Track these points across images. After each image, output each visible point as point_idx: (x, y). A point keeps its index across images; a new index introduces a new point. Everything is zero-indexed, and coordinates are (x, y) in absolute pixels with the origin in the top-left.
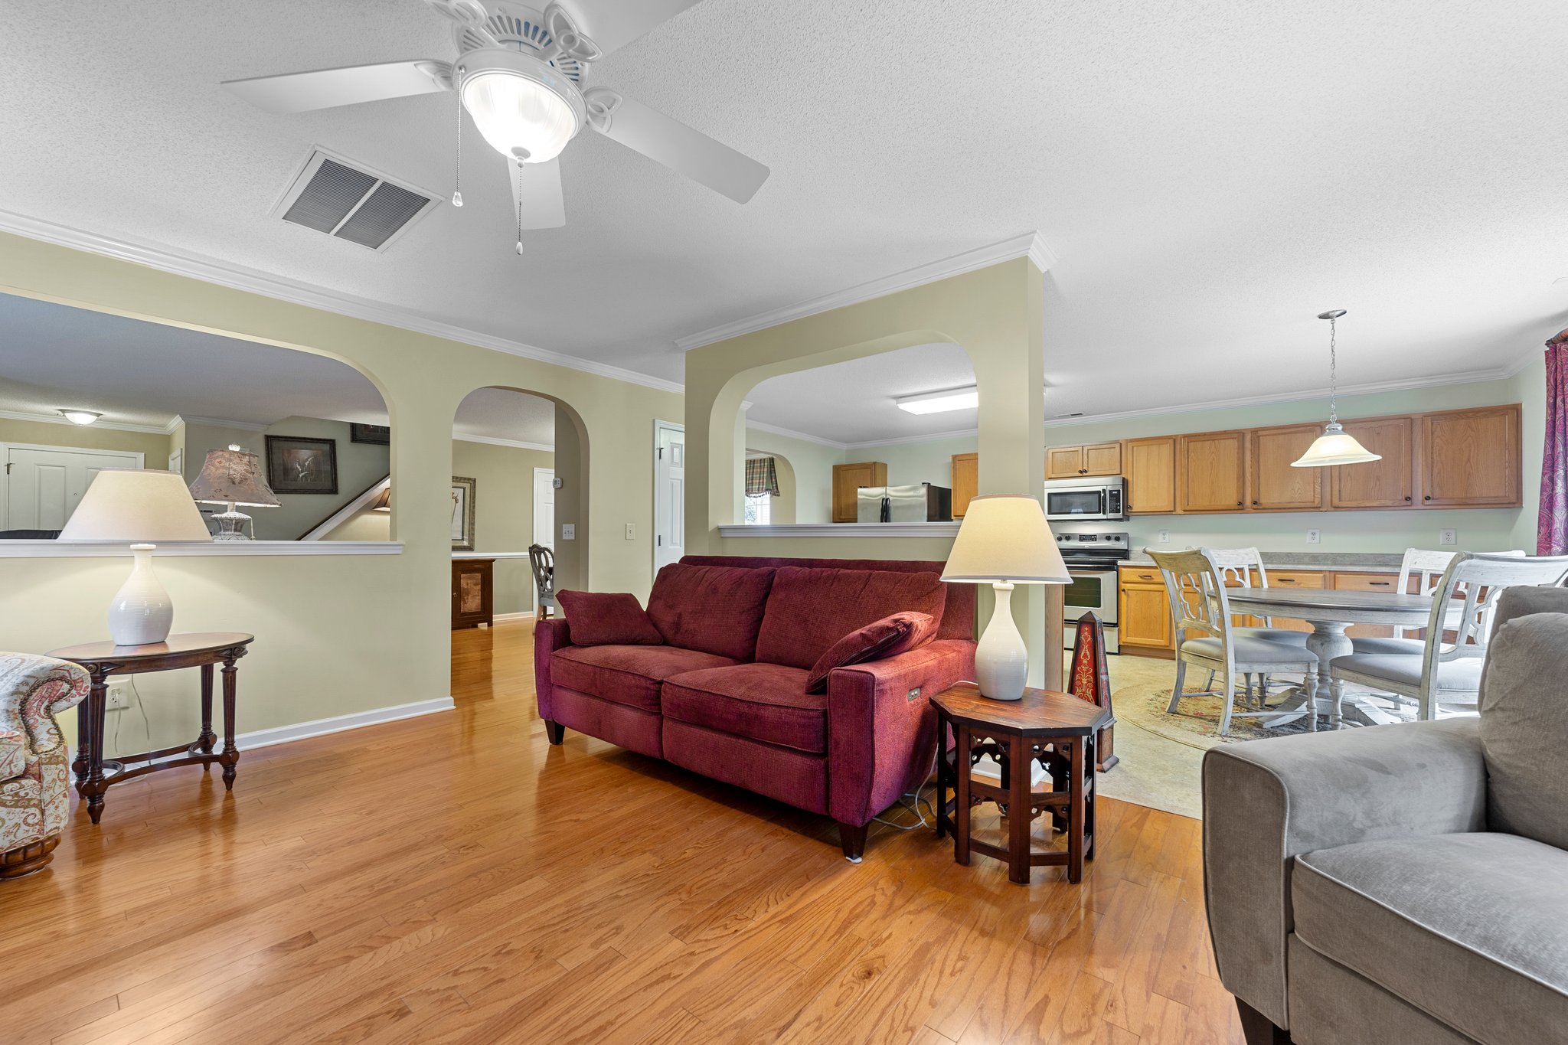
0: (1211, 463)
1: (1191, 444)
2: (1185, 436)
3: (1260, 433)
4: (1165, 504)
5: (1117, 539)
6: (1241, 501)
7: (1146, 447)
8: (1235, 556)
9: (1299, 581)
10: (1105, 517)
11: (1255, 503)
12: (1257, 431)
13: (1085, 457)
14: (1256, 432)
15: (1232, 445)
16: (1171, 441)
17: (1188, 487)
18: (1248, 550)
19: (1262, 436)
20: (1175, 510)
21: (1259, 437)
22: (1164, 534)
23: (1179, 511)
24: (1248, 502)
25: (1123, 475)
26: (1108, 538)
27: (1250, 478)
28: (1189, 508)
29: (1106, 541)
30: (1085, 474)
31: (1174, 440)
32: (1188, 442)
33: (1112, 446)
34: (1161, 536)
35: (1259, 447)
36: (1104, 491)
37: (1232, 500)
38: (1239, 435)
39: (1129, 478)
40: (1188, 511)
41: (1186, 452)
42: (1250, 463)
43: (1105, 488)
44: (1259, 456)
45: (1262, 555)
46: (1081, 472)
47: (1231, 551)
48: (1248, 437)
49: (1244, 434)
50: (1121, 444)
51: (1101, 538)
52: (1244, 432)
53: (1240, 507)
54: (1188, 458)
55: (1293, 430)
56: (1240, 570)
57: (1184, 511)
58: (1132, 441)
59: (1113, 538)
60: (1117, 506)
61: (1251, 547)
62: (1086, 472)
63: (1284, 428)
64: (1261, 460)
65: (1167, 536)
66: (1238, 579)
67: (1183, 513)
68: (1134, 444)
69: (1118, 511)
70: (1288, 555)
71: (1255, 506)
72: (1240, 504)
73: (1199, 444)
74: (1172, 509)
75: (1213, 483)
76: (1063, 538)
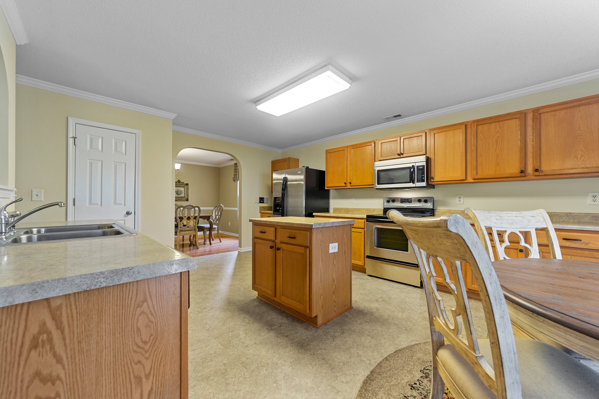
0: (497, 141)
1: (480, 127)
2: (474, 121)
3: (541, 111)
4: (459, 175)
5: (426, 201)
6: (523, 169)
7: (444, 133)
8: (520, 218)
9: (587, 242)
10: (414, 185)
11: (537, 170)
12: (539, 110)
13: (402, 144)
14: (537, 112)
15: (515, 124)
16: (463, 127)
17: (477, 160)
18: (534, 212)
19: (544, 113)
20: (466, 179)
21: (540, 114)
22: (460, 198)
23: (470, 180)
24: (530, 169)
25: (427, 155)
26: (419, 201)
27: (531, 150)
28: (477, 177)
29: (418, 203)
30: (402, 156)
31: (466, 125)
32: (477, 126)
33: (420, 134)
34: (457, 199)
35: (540, 123)
36: (413, 166)
37: (514, 168)
38: (521, 115)
39: (432, 157)
40: (478, 180)
41: (475, 134)
42: (531, 137)
43: (414, 164)
44: (540, 130)
45: (552, 216)
46: (399, 155)
47: (515, 213)
48: (530, 116)
49: (525, 114)
50: (426, 133)
51: (415, 201)
52: (526, 112)
53: (523, 174)
54: (477, 138)
55: (576, 104)
56: (526, 235)
57: (474, 179)
58: (434, 129)
59: (423, 200)
60: (422, 177)
61: (538, 208)
62: (402, 154)
63: (566, 104)
64: (542, 134)
65: (462, 199)
66: (523, 243)
67: (473, 181)
68: (435, 131)
69: (423, 181)
70: (568, 215)
71: (537, 173)
72: (522, 172)
73: (486, 127)
74: (464, 178)
75: (497, 156)
76: (391, 201)
